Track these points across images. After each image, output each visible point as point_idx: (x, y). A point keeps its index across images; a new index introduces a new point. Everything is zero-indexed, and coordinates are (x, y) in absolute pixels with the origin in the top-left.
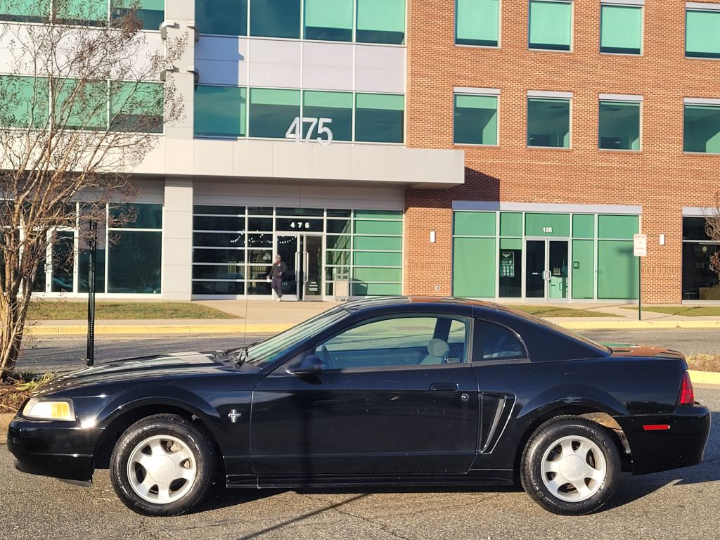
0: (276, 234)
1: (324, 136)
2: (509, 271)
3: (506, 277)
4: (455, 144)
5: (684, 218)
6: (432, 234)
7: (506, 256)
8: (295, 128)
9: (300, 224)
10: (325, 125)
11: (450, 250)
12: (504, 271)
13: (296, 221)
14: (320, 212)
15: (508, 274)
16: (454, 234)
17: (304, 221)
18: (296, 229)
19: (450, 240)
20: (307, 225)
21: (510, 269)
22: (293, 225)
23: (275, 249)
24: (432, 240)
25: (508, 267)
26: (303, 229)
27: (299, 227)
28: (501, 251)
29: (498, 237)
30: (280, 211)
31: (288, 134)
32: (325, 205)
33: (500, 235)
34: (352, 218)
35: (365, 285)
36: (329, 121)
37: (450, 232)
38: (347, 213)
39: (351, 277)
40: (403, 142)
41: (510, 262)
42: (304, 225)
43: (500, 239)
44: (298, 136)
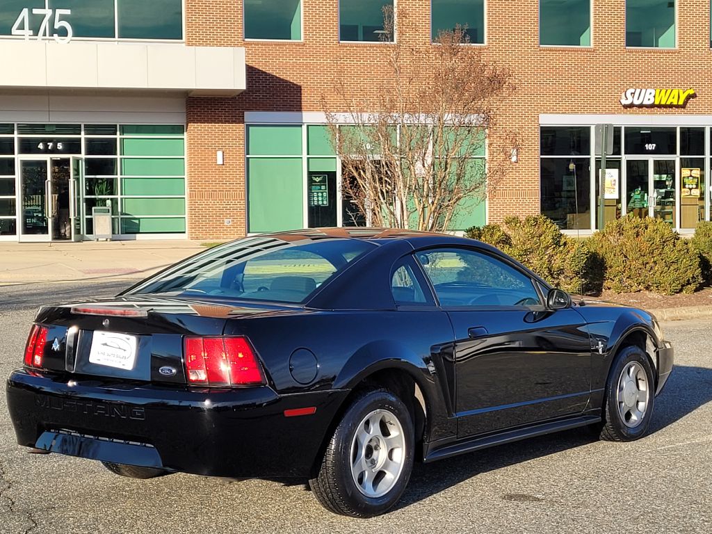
0: (19, 158)
1: (63, 32)
2: (321, 199)
3: (318, 206)
4: (246, 40)
5: (541, 127)
6: (220, 154)
7: (317, 179)
8: (23, 21)
9: (51, 145)
10: (63, 18)
11: (243, 174)
12: (315, 199)
13: (45, 141)
14: (76, 129)
15: (320, 203)
16: (248, 154)
17: (55, 141)
18: (46, 151)
19: (243, 161)
20: (60, 146)
21: (322, 196)
22: (41, 146)
23: (18, 177)
24: (220, 161)
25: (320, 194)
26: (55, 151)
27: (50, 148)
28: (311, 174)
29: (305, 156)
30: (24, 129)
31: (14, 31)
32: (82, 121)
33: (308, 154)
34: (118, 136)
35: (137, 221)
36: (68, 12)
37: (242, 150)
38: (112, 129)
39: (119, 210)
40: (182, 39)
41: (323, 187)
42: (55, 145)
43: (308, 158)
44: (27, 32)
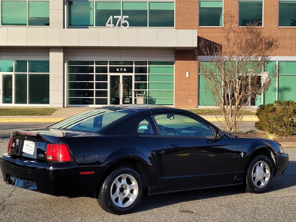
0: (109, 74)
1: (125, 25)
4: (199, 26)
6: (187, 73)
8: (110, 20)
9: (121, 69)
10: (125, 19)
11: (197, 81)
13: (119, 68)
14: (131, 63)
16: (199, 73)
17: (123, 68)
18: (120, 72)
19: (197, 76)
20: (125, 70)
22: (118, 70)
23: (109, 82)
24: (187, 76)
26: (123, 72)
27: (121, 70)
30: (111, 63)
31: (107, 25)
32: (134, 60)
34: (148, 66)
35: (154, 100)
36: (127, 17)
37: (197, 72)
38: (145, 63)
39: (147, 95)
40: (174, 26)
42: (123, 70)
44: (112, 25)
